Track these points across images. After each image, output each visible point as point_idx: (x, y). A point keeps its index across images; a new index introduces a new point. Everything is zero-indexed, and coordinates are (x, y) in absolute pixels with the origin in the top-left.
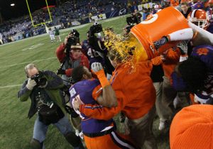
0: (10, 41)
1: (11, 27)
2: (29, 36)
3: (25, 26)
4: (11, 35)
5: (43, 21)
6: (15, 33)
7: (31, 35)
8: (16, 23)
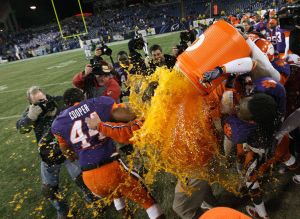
0: (31, 56)
1: (32, 38)
2: (58, 50)
3: (51, 37)
4: (32, 48)
5: (75, 33)
6: (38, 46)
7: (60, 49)
8: (39, 33)
